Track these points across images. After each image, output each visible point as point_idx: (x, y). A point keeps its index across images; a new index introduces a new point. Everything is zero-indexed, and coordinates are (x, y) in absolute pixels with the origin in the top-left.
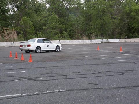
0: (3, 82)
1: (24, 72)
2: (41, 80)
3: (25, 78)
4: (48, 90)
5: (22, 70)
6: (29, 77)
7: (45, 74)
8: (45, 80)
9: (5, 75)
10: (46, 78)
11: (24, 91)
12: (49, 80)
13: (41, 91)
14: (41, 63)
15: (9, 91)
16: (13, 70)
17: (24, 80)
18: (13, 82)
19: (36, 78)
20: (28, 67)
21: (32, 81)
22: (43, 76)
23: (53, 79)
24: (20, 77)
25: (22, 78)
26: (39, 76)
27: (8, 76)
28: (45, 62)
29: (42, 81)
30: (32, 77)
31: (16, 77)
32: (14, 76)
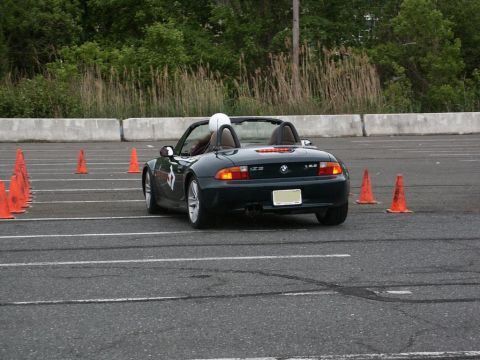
0: (228, 297)
1: (343, 259)
2: (399, 300)
3: (332, 286)
4: (410, 345)
5: (338, 246)
6: (351, 279)
7: (431, 272)
8: (419, 301)
9: (252, 268)
10: (429, 289)
11: (297, 346)
12: (436, 301)
13: (375, 351)
14: (445, 217)
15: (235, 339)
16: (297, 246)
17: (324, 293)
18: (273, 299)
19: (383, 288)
20: (369, 237)
21: (359, 302)
22: (418, 279)
23: (460, 296)
24: (312, 281)
25: (322, 283)
26: (403, 278)
27: (261, 273)
28: (467, 212)
29: (403, 301)
30: (363, 284)
31: (293, 281)
32: (289, 273)
